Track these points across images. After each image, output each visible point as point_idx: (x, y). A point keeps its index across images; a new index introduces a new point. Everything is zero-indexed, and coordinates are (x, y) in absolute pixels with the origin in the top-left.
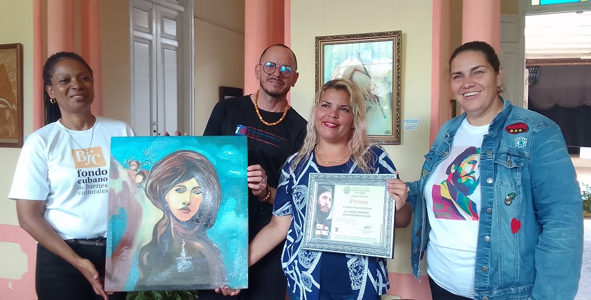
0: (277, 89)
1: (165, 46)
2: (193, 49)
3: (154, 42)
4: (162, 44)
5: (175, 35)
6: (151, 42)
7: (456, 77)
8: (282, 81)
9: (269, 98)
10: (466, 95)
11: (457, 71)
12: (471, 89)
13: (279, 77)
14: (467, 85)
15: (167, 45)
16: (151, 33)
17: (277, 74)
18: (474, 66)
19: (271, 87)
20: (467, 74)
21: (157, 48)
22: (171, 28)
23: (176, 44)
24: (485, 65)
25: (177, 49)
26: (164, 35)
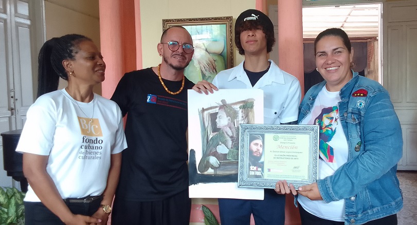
0: (181, 63)
1: (18, 25)
2: (45, 27)
3: (8, 21)
4: (16, 22)
5: (28, 15)
6: (5, 20)
7: (320, 55)
8: (184, 56)
9: (173, 71)
10: (328, 69)
11: (322, 51)
12: (333, 65)
13: (182, 53)
14: (330, 62)
15: (21, 23)
16: (5, 12)
17: (180, 51)
18: (335, 48)
19: (175, 62)
20: (329, 54)
21: (11, 26)
22: (24, 9)
23: (28, 22)
24: (343, 47)
25: (30, 27)
26: (17, 14)
